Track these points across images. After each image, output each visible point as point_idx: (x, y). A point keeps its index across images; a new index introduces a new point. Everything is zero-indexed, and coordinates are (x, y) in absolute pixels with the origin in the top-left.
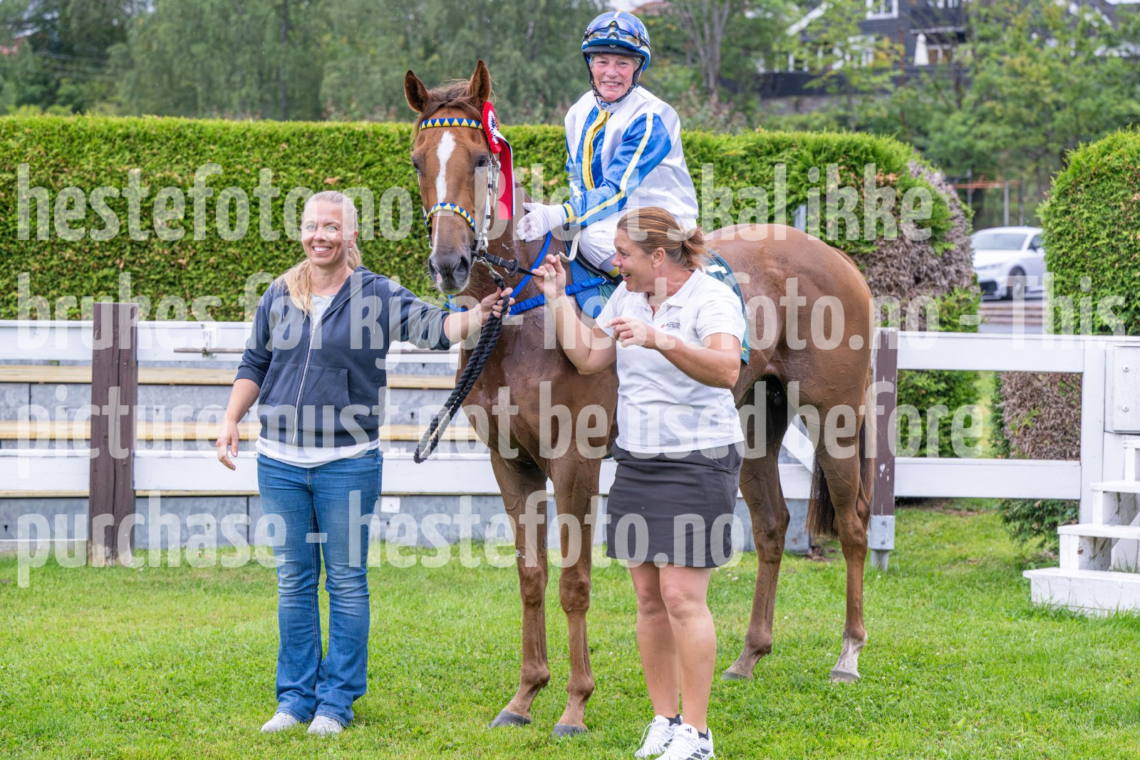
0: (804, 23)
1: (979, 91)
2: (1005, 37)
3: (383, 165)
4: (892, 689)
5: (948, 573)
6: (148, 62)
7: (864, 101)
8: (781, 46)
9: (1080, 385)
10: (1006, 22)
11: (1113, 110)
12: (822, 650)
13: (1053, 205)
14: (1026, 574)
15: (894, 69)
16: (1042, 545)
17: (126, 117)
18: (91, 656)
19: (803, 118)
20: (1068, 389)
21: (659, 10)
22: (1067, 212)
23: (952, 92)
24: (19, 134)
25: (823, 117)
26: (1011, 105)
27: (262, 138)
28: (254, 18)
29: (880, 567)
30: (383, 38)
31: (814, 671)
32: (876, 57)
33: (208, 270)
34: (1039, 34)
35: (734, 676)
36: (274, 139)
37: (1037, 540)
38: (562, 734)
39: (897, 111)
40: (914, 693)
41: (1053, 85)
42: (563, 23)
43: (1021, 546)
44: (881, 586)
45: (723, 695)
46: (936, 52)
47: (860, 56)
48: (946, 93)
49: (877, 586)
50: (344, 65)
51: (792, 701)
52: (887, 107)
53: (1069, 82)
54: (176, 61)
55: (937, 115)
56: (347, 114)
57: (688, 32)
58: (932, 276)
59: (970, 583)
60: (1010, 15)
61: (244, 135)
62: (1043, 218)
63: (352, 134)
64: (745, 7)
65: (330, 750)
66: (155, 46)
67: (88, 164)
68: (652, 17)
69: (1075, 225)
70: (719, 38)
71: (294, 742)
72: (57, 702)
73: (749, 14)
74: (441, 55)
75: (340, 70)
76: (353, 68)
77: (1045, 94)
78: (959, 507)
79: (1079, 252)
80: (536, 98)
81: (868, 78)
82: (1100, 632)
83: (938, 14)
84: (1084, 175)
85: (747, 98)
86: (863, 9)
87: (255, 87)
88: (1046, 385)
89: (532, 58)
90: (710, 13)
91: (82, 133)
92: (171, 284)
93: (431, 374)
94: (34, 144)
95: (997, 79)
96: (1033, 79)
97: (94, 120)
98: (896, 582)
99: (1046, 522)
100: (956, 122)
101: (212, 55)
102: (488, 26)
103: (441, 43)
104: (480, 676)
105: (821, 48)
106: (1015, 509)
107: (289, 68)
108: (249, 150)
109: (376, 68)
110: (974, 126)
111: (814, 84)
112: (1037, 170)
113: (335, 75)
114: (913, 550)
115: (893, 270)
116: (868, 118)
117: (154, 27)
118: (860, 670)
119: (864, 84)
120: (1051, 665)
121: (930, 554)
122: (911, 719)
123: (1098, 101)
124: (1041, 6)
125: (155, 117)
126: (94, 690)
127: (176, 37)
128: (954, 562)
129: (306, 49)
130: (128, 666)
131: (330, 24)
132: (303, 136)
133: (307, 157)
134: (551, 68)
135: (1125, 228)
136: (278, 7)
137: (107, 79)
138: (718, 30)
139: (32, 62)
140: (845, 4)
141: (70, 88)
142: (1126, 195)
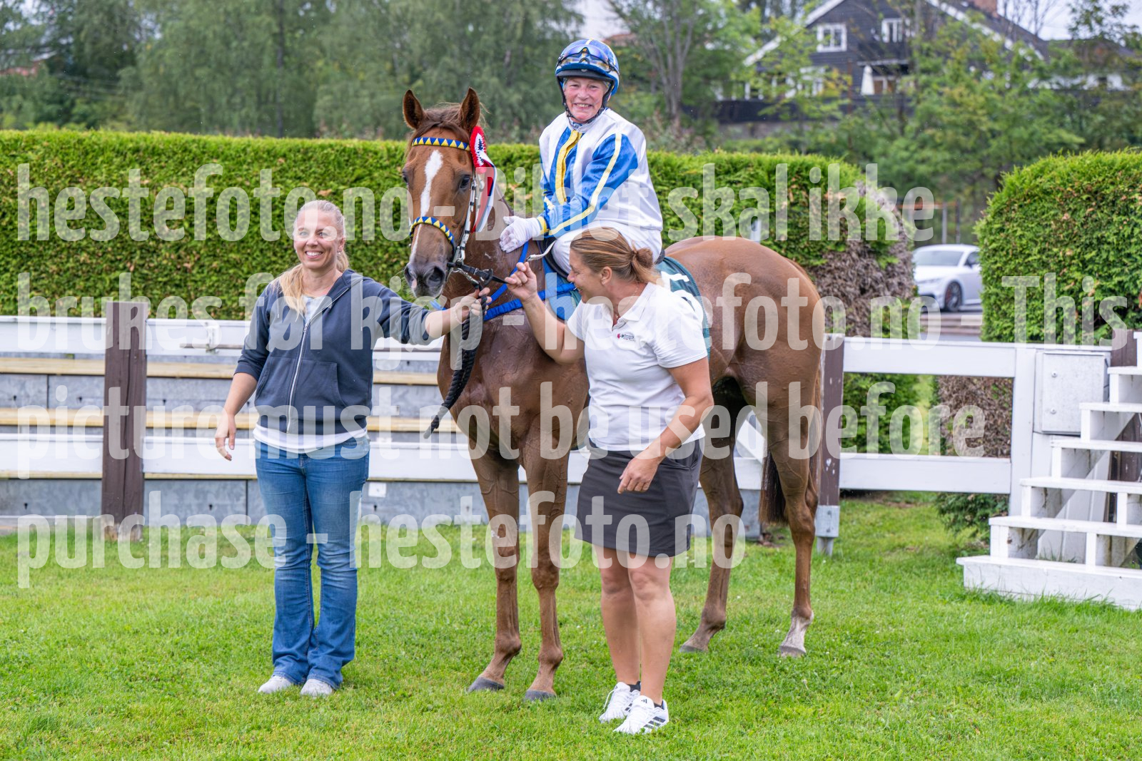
0: (759, 55)
1: (920, 120)
2: (945, 70)
3: (372, 179)
4: (835, 663)
5: (887, 559)
6: (155, 84)
7: (815, 127)
8: (738, 76)
9: (1012, 389)
10: (946, 56)
11: (1044, 138)
12: (771, 627)
13: (988, 223)
14: (960, 561)
15: (843, 98)
16: (974, 535)
17: (136, 133)
18: (103, 622)
19: (757, 142)
20: (1001, 392)
21: (626, 41)
22: (1002, 230)
23: (896, 120)
24: (38, 147)
25: (776, 142)
26: (950, 132)
27: (261, 153)
28: (252, 45)
29: (826, 553)
30: (373, 65)
31: (764, 646)
32: (826, 87)
33: (212, 273)
34: (976, 67)
35: (690, 649)
36: (272, 154)
37: (970, 530)
38: (533, 699)
39: (845, 137)
40: (856, 667)
41: (989, 114)
42: (537, 52)
43: (955, 536)
44: (826, 570)
45: (680, 666)
46: (881, 83)
47: (811, 85)
48: (889, 121)
49: (822, 570)
50: (336, 88)
51: (744, 672)
52: (836, 133)
53: (1004, 112)
54: (181, 84)
55: (881, 141)
56: (339, 134)
57: (652, 61)
58: (876, 287)
59: (908, 569)
60: (950, 49)
61: (244, 150)
62: (979, 235)
63: (344, 150)
64: (706, 40)
65: (322, 710)
66: (162, 70)
67: (102, 174)
68: (620, 48)
69: (1008, 242)
70: (681, 68)
71: (289, 702)
72: (72, 663)
73: (709, 46)
74: (424, 81)
75: (331, 93)
76: (344, 92)
77: (981, 123)
78: (898, 499)
79: (1013, 267)
80: (513, 121)
81: (818, 106)
82: (1027, 614)
83: (883, 47)
84: (1018, 196)
85: (706, 124)
86: (815, 42)
87: (254, 109)
88: (980, 389)
89: (509, 84)
90: (673, 44)
91: (96, 147)
92: (177, 286)
93: (415, 371)
94: (52, 156)
95: (937, 109)
96: (970, 109)
97: (105, 135)
98: (840, 567)
99: (978, 514)
100: (899, 148)
101: (214, 78)
102: (468, 54)
103: (425, 69)
104: (459, 645)
105: (775, 78)
106: (950, 502)
107: (284, 91)
108: (249, 164)
109: (365, 92)
110: (915, 152)
111: (768, 111)
112: (973, 193)
113: (327, 98)
114: (855, 538)
115: (840, 281)
116: (818, 143)
117: (161, 52)
118: (806, 645)
119: (814, 111)
120: (981, 645)
121: (871, 542)
122: (853, 690)
123: (1031, 130)
124: (979, 41)
125: (163, 133)
126: (106, 652)
127: (181, 61)
128: (893, 549)
129: (301, 73)
130: (137, 632)
131: (323, 51)
132: (299, 151)
133: (303, 171)
134: (526, 94)
135: (1055, 246)
136: (274, 35)
137: (118, 99)
138: (680, 60)
139: (49, 83)
140: (797, 38)
141: (85, 107)
142: (1056, 215)
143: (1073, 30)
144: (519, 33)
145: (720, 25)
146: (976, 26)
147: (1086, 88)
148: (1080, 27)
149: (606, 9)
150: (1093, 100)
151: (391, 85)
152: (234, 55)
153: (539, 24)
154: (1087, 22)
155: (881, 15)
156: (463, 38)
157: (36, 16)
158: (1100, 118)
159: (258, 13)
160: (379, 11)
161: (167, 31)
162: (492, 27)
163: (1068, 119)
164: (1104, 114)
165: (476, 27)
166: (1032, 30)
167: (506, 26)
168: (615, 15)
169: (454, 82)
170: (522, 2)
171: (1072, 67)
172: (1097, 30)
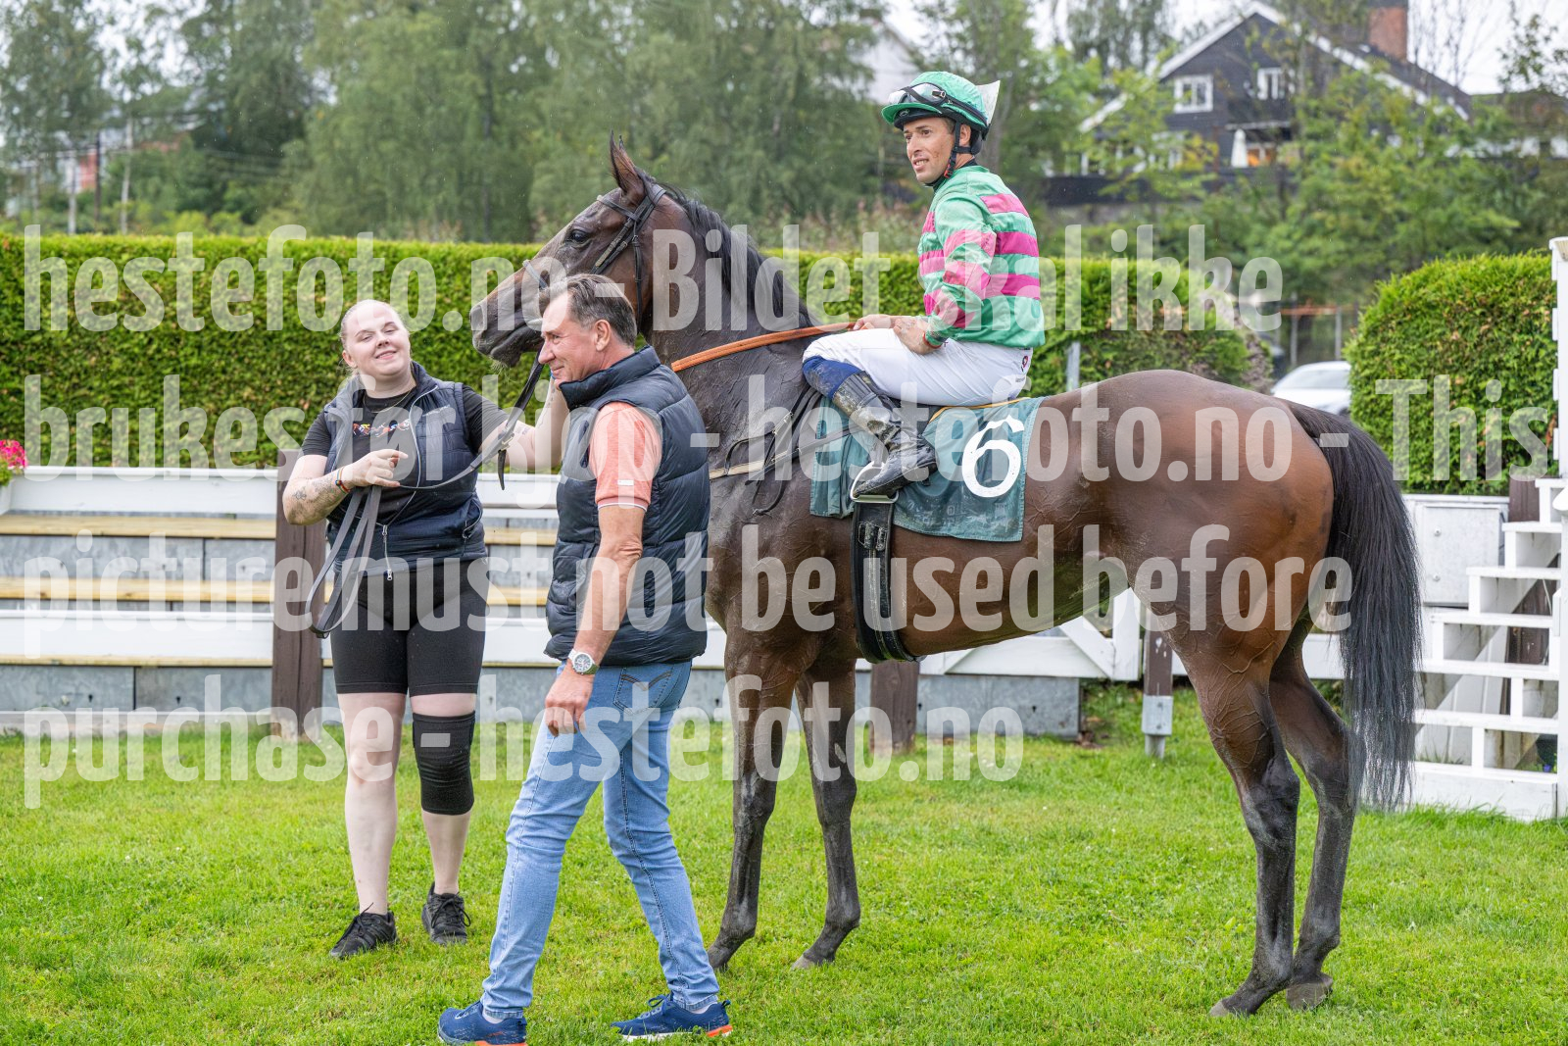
0: (1099, 118)
1: (1307, 200)
2: (1338, 135)
6: (329, 162)
7: (1172, 210)
8: (1072, 145)
10: (1339, 116)
11: (1467, 222)
13: (1360, 345)
15: (1207, 172)
22: (1376, 353)
23: (1275, 200)
26: (1344, 215)
28: (453, 111)
29: (1156, 755)
32: (1185, 158)
34: (1379, 131)
41: (1396, 192)
42: (814, 116)
44: (1154, 777)
46: (1257, 151)
47: (1167, 156)
48: (1268, 201)
50: (557, 165)
52: (1198, 218)
53: (1414, 188)
54: (362, 161)
55: (1258, 227)
60: (1343, 108)
64: (1030, 99)
66: (338, 144)
69: (1385, 368)
70: (998, 135)
73: (1034, 107)
74: (670, 154)
75: (551, 171)
76: (568, 170)
77: (1385, 203)
81: (1175, 183)
83: (1259, 107)
84: (1397, 310)
86: (1171, 101)
87: (453, 191)
89: (779, 156)
95: (1329, 185)
96: (1371, 185)
98: (1173, 771)
100: (1280, 237)
101: (404, 155)
102: (727, 120)
103: (671, 140)
105: (1120, 148)
107: (492, 169)
109: (595, 170)
110: (1300, 240)
111: (1111, 189)
113: (547, 177)
117: (335, 121)
119: (1170, 190)
123: (1450, 210)
124: (1382, 98)
127: (362, 132)
129: (513, 146)
131: (541, 117)
134: (800, 171)
135: (1442, 372)
136: (480, 98)
137: (282, 181)
139: (195, 161)
140: (1147, 95)
141: (240, 192)
142: (1444, 333)
143: (1503, 81)
144: (791, 93)
145: (1049, 80)
146: (1379, 77)
147: (1521, 155)
148: (1514, 78)
149: (903, 60)
150: (1529, 171)
152: (429, 123)
153: (817, 81)
154: (1523, 71)
155: (1256, 65)
156: (721, 99)
157: (178, 76)
158: (1539, 195)
159: (460, 70)
160: (613, 66)
161: (344, 93)
162: (756, 85)
163: (1498, 195)
164: (1545, 190)
165: (737, 85)
166: (1452, 81)
168: (911, 67)
169: (707, 154)
170: (795, 53)
171: (1503, 129)
172: (1535, 81)
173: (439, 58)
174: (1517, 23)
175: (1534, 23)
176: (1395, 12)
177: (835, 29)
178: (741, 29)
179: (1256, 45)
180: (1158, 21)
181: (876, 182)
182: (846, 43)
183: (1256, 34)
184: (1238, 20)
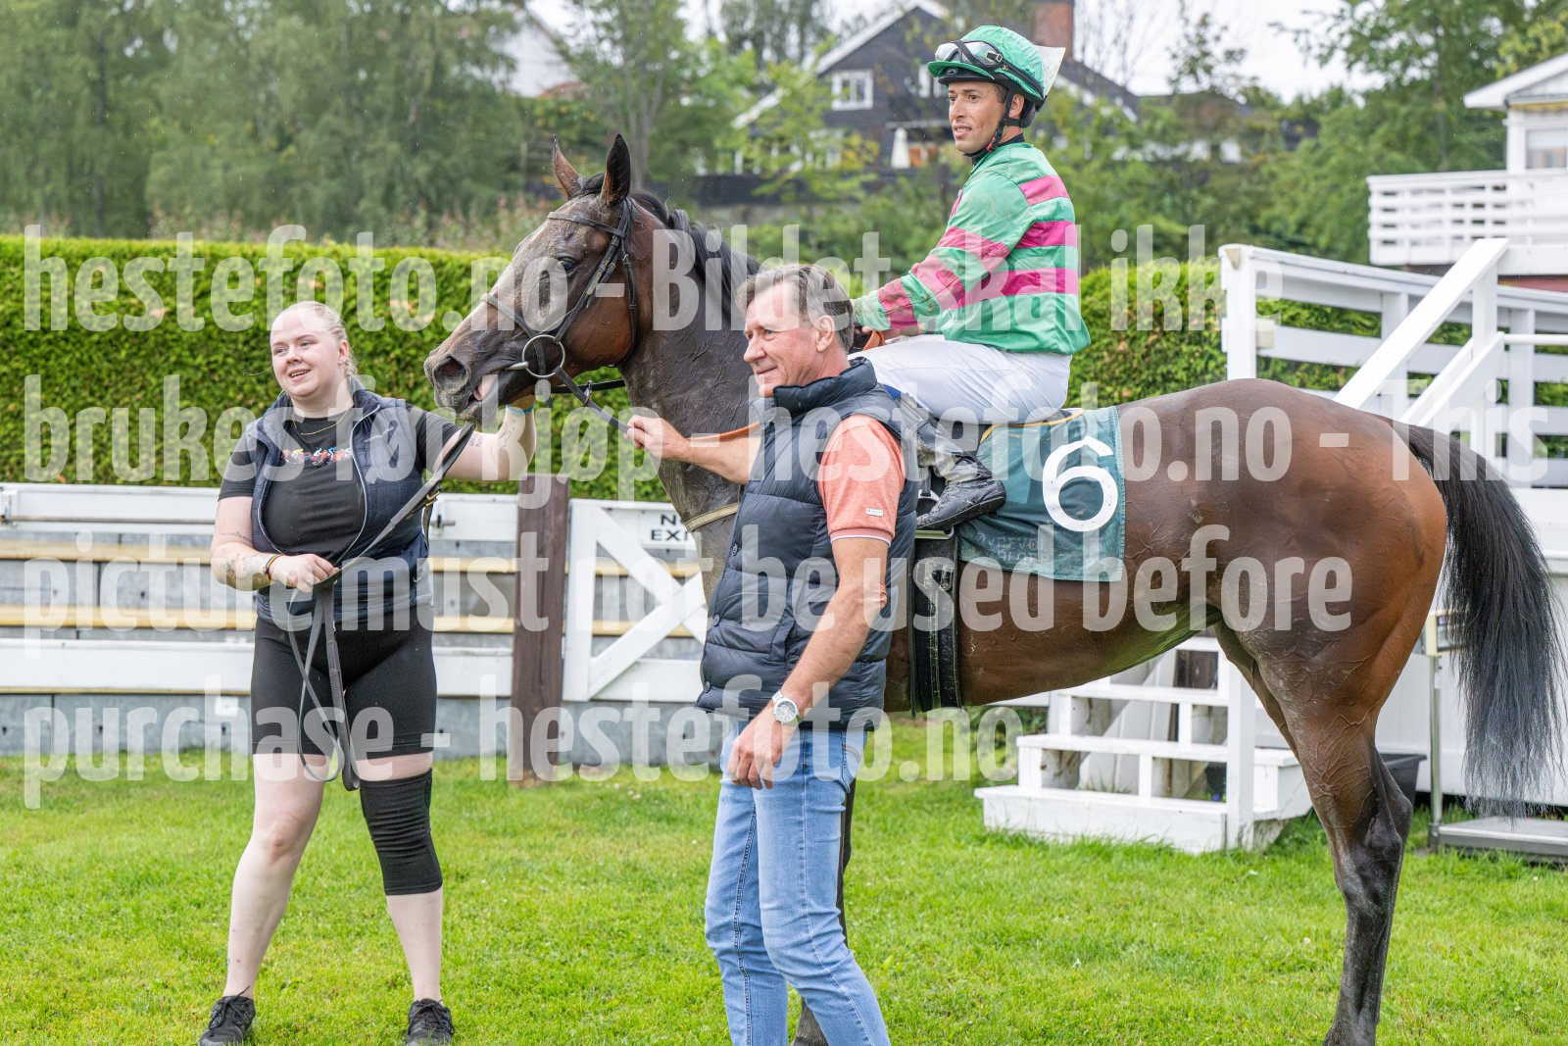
0: (754, 114)
7: (830, 211)
8: (724, 142)
14: (979, 792)
15: (866, 172)
21: (574, 94)
23: (937, 202)
25: (777, 232)
27: (74, 260)
28: (62, 95)
30: (226, 124)
32: (844, 157)
34: (1045, 132)
42: (453, 108)
46: (918, 151)
47: (824, 155)
48: (929, 204)
50: (176, 156)
52: (857, 220)
53: (1081, 192)
55: (919, 231)
57: (608, 122)
64: (682, 93)
68: (565, 103)
73: (686, 101)
74: (298, 147)
75: (169, 162)
80: (417, 203)
81: (833, 183)
83: (921, 104)
86: (829, 97)
87: (63, 184)
89: (414, 150)
90: (637, 98)
101: (9, 143)
102: (359, 110)
103: (299, 131)
105: (776, 145)
107: (106, 159)
109: (216, 162)
111: (766, 189)
113: (165, 168)
116: (833, 233)
119: (828, 191)
129: (128, 132)
131: (159, 106)
132: (125, 257)
134: (437, 164)
136: (92, 83)
138: (646, 120)
140: (804, 91)
142: (1110, 343)
143: (1174, 82)
144: (427, 82)
145: (702, 72)
147: (1191, 158)
148: (1184, 78)
149: (547, 50)
150: (1199, 176)
151: (252, 151)
152: (36, 109)
153: (455, 70)
154: (1193, 72)
155: (917, 61)
156: (352, 88)
158: (1209, 201)
159: (69, 52)
160: (237, 51)
162: (390, 74)
163: (1167, 200)
164: (1215, 195)
165: (370, 72)
166: (1119, 80)
167: (411, 73)
168: (557, 58)
169: (338, 149)
170: (432, 41)
171: (1172, 132)
172: (1206, 83)
173: (48, 39)
174: (1187, 21)
175: (1204, 22)
176: (1062, 8)
177: (475, 15)
178: (374, 13)
179: (918, 40)
180: (815, 12)
181: (519, 179)
182: (486, 31)
183: (917, 28)
184: (898, 14)
